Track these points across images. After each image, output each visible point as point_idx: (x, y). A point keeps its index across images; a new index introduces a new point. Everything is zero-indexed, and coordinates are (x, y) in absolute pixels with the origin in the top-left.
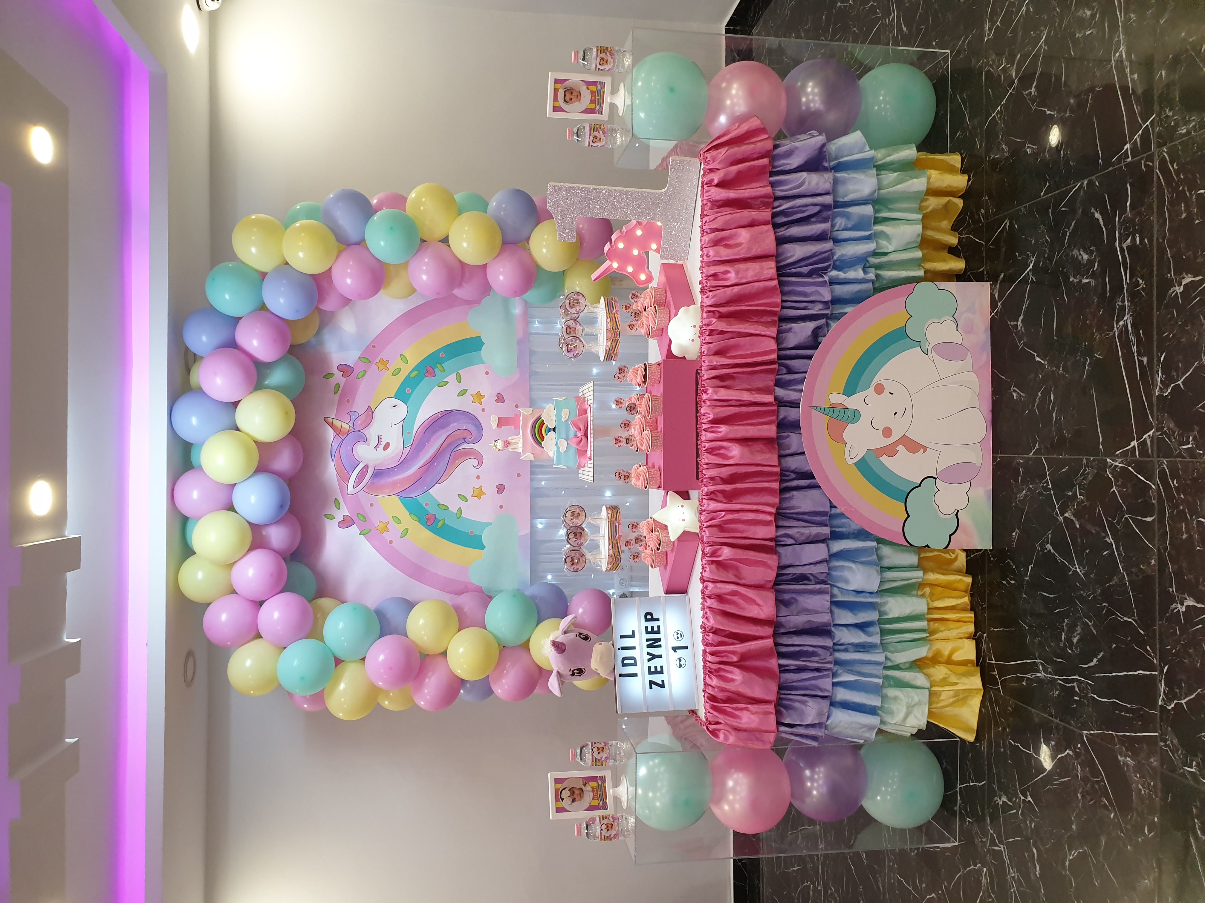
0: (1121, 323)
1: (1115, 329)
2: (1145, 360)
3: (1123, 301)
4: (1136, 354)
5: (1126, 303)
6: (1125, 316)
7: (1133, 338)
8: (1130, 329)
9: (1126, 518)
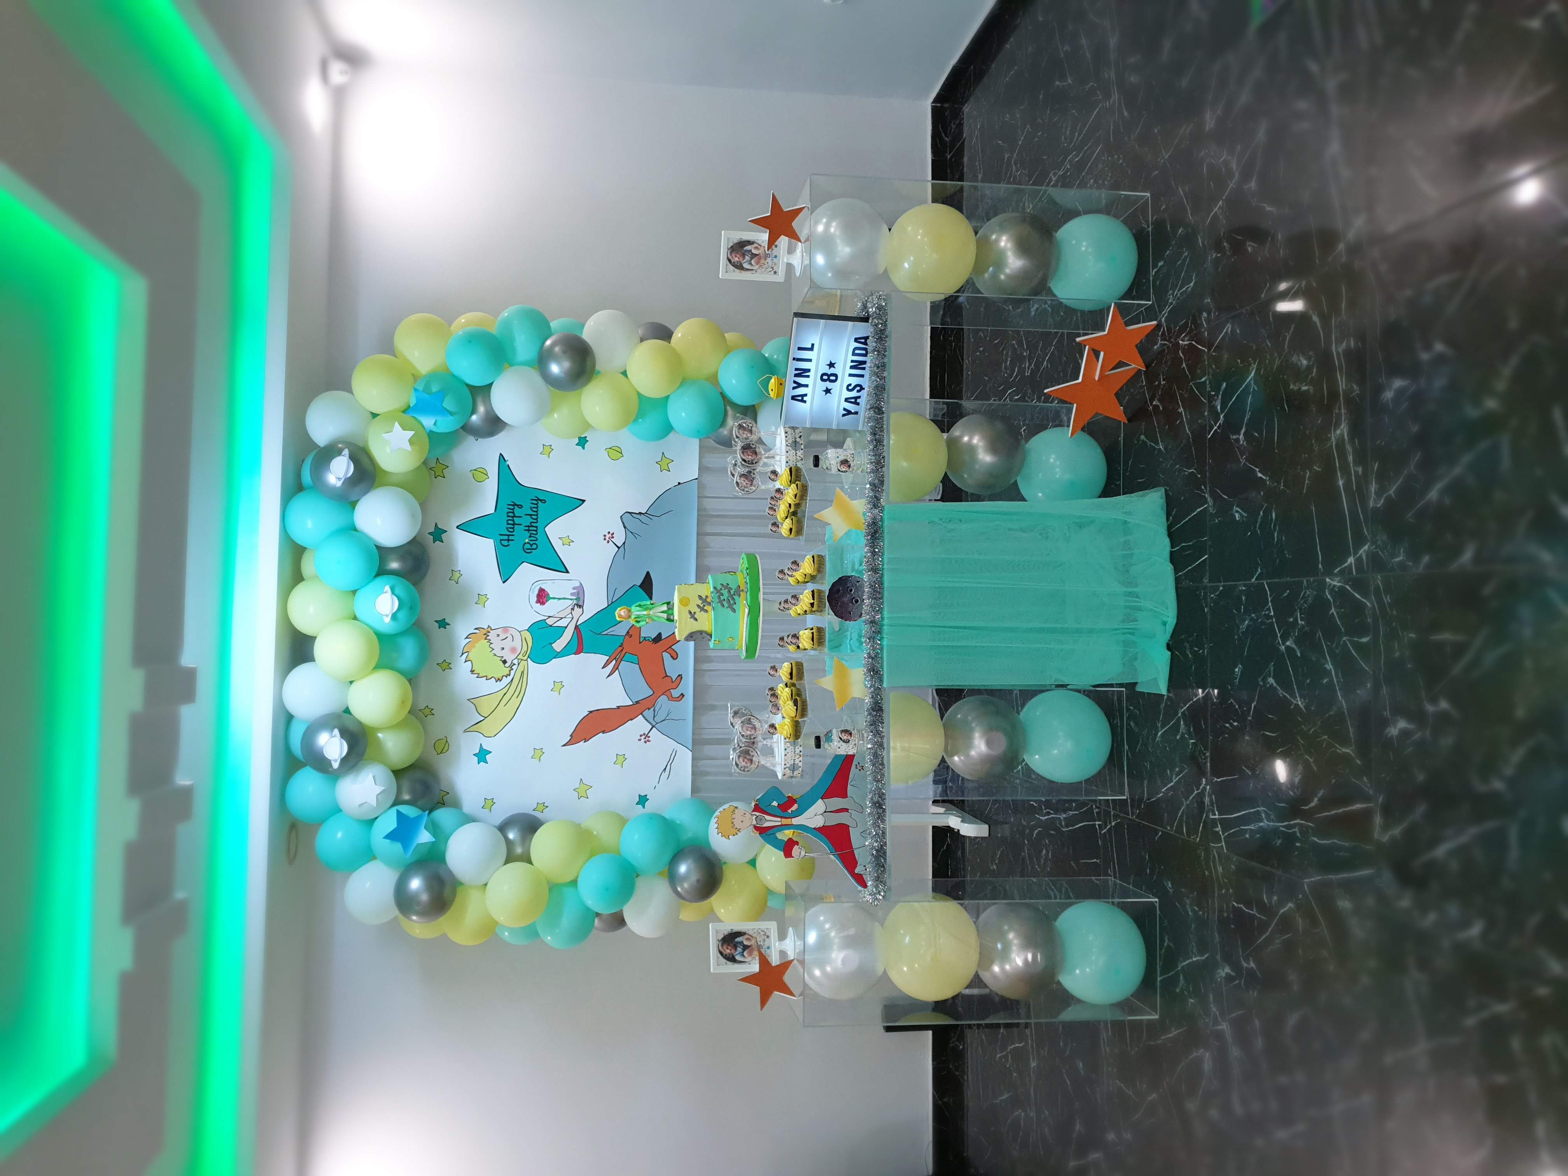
0: (1338, 432)
1: (1333, 438)
2: (1360, 470)
3: (1340, 409)
4: (1352, 465)
5: (1343, 410)
6: (1341, 425)
7: (1349, 448)
8: (1346, 437)
9: (1345, 641)
